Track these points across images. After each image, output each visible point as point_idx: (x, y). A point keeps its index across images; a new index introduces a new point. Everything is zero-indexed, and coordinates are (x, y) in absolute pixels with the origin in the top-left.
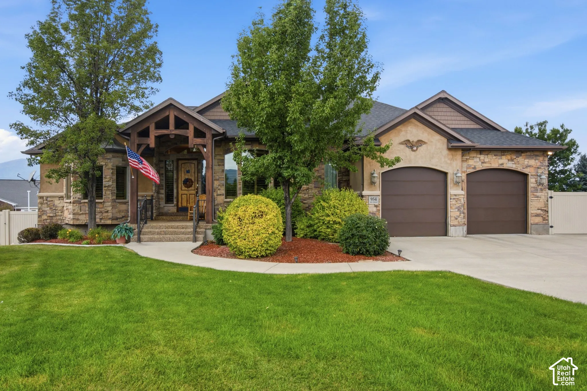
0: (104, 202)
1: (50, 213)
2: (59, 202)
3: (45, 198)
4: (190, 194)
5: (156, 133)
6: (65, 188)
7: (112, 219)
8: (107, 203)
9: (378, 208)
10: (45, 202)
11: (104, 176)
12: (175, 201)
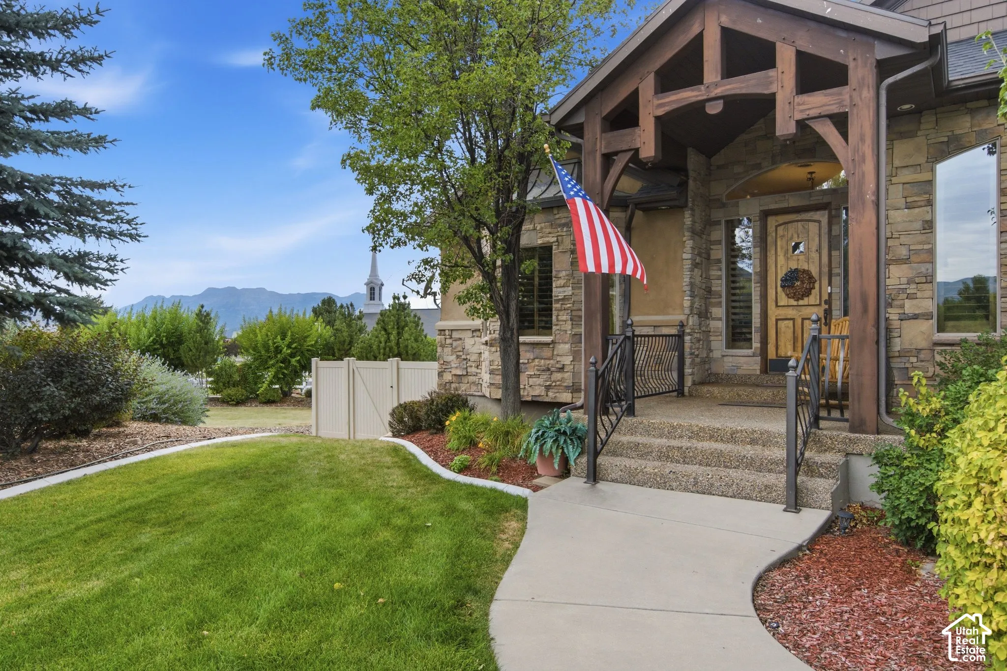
0: (553, 342)
2: (472, 341)
3: (447, 333)
4: (803, 319)
5: (660, 106)
8: (562, 346)
11: (553, 274)
12: (756, 338)
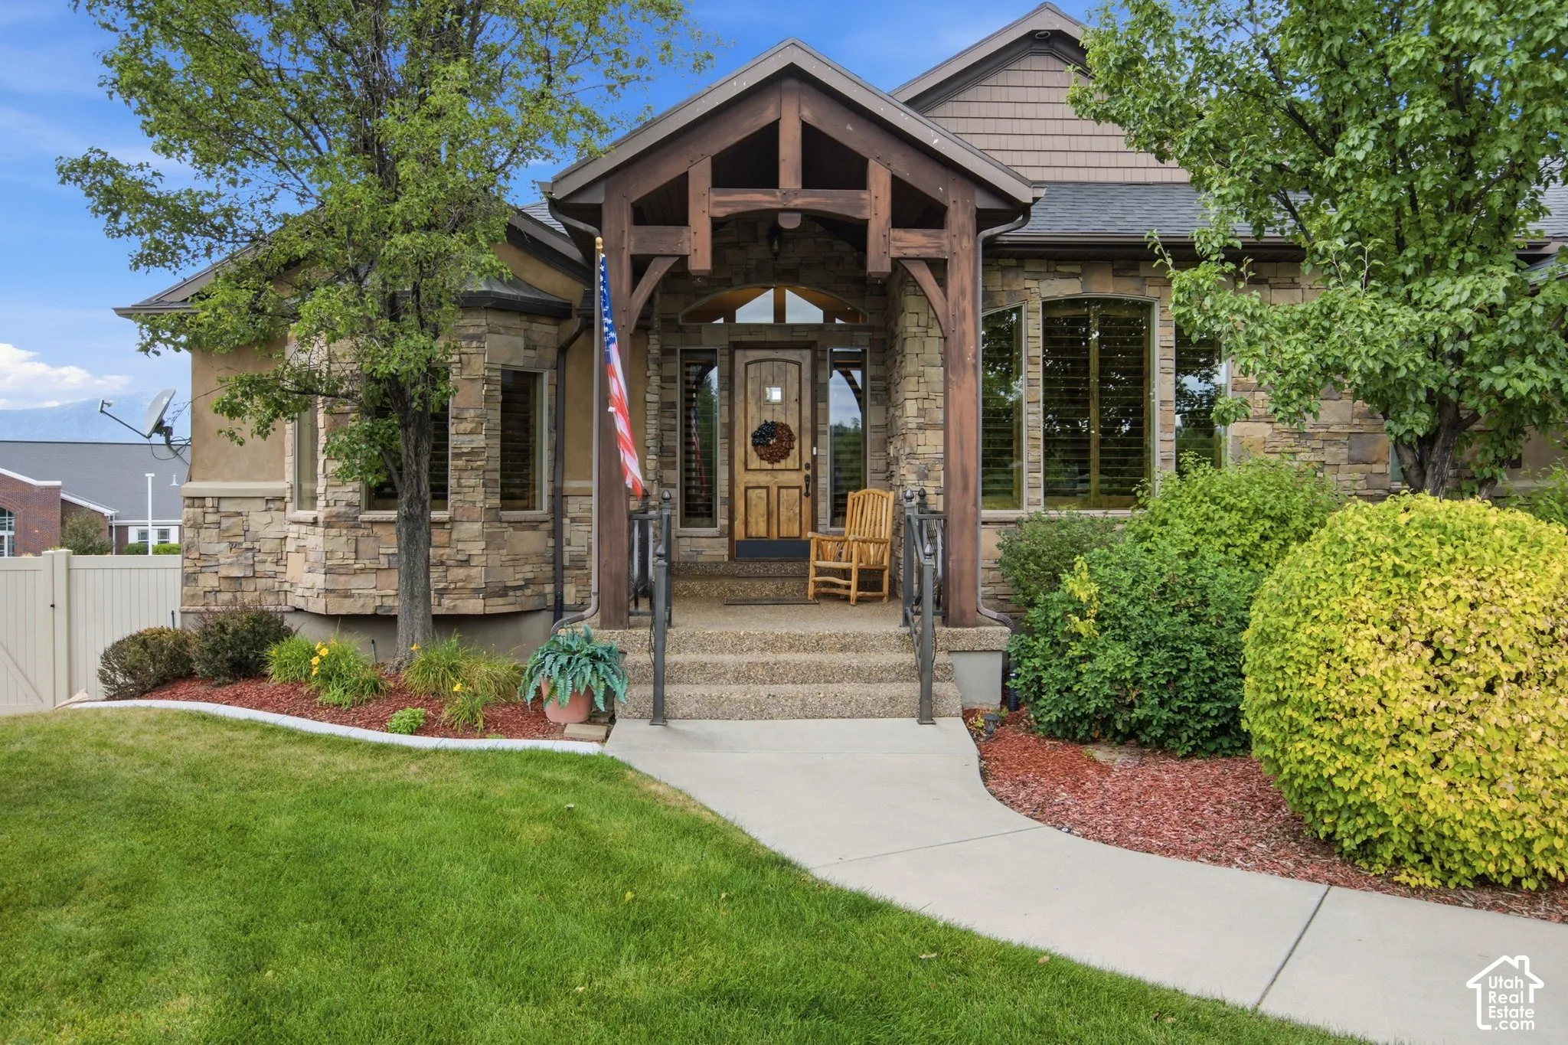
0: (452, 520)
1: (231, 564)
2: (266, 517)
3: (209, 502)
4: (779, 488)
5: (718, 204)
6: (289, 461)
7: (489, 592)
8: (467, 526)
10: (210, 518)
11: (452, 412)
12: (721, 511)
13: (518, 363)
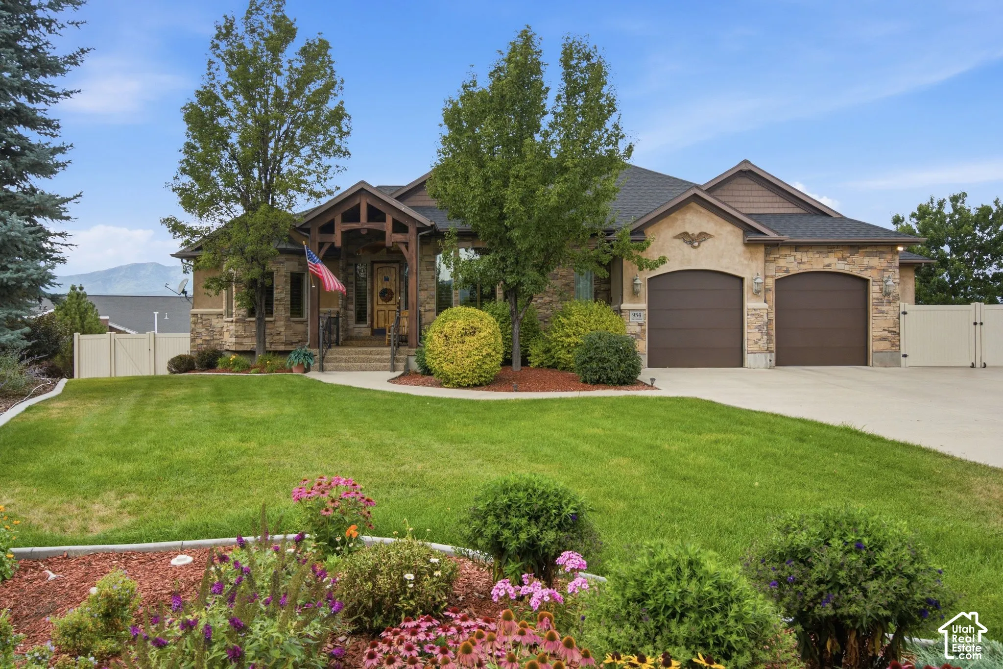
0: (274, 321)
1: (206, 336)
2: (217, 320)
3: (199, 316)
4: (389, 310)
5: (343, 227)
6: (224, 302)
7: (286, 344)
8: (279, 322)
9: (643, 327)
10: (199, 321)
11: (274, 286)
12: (368, 319)
13: (296, 270)
